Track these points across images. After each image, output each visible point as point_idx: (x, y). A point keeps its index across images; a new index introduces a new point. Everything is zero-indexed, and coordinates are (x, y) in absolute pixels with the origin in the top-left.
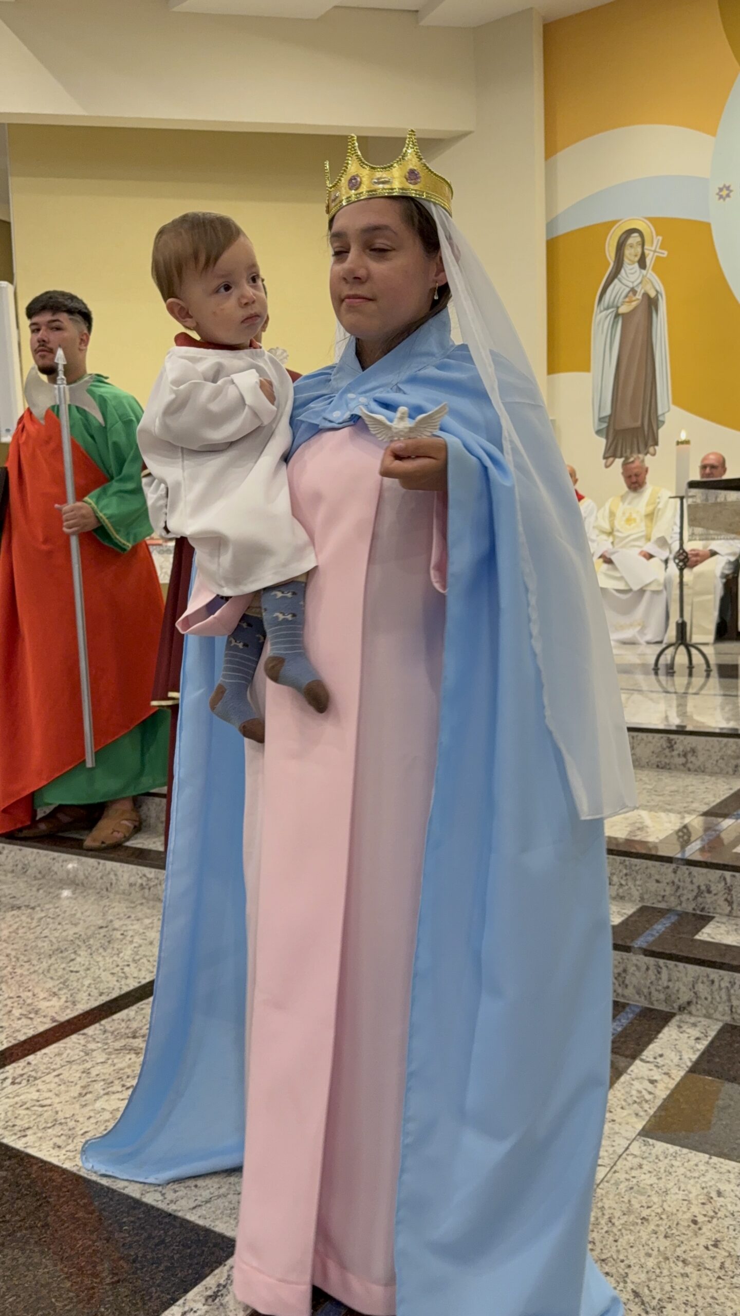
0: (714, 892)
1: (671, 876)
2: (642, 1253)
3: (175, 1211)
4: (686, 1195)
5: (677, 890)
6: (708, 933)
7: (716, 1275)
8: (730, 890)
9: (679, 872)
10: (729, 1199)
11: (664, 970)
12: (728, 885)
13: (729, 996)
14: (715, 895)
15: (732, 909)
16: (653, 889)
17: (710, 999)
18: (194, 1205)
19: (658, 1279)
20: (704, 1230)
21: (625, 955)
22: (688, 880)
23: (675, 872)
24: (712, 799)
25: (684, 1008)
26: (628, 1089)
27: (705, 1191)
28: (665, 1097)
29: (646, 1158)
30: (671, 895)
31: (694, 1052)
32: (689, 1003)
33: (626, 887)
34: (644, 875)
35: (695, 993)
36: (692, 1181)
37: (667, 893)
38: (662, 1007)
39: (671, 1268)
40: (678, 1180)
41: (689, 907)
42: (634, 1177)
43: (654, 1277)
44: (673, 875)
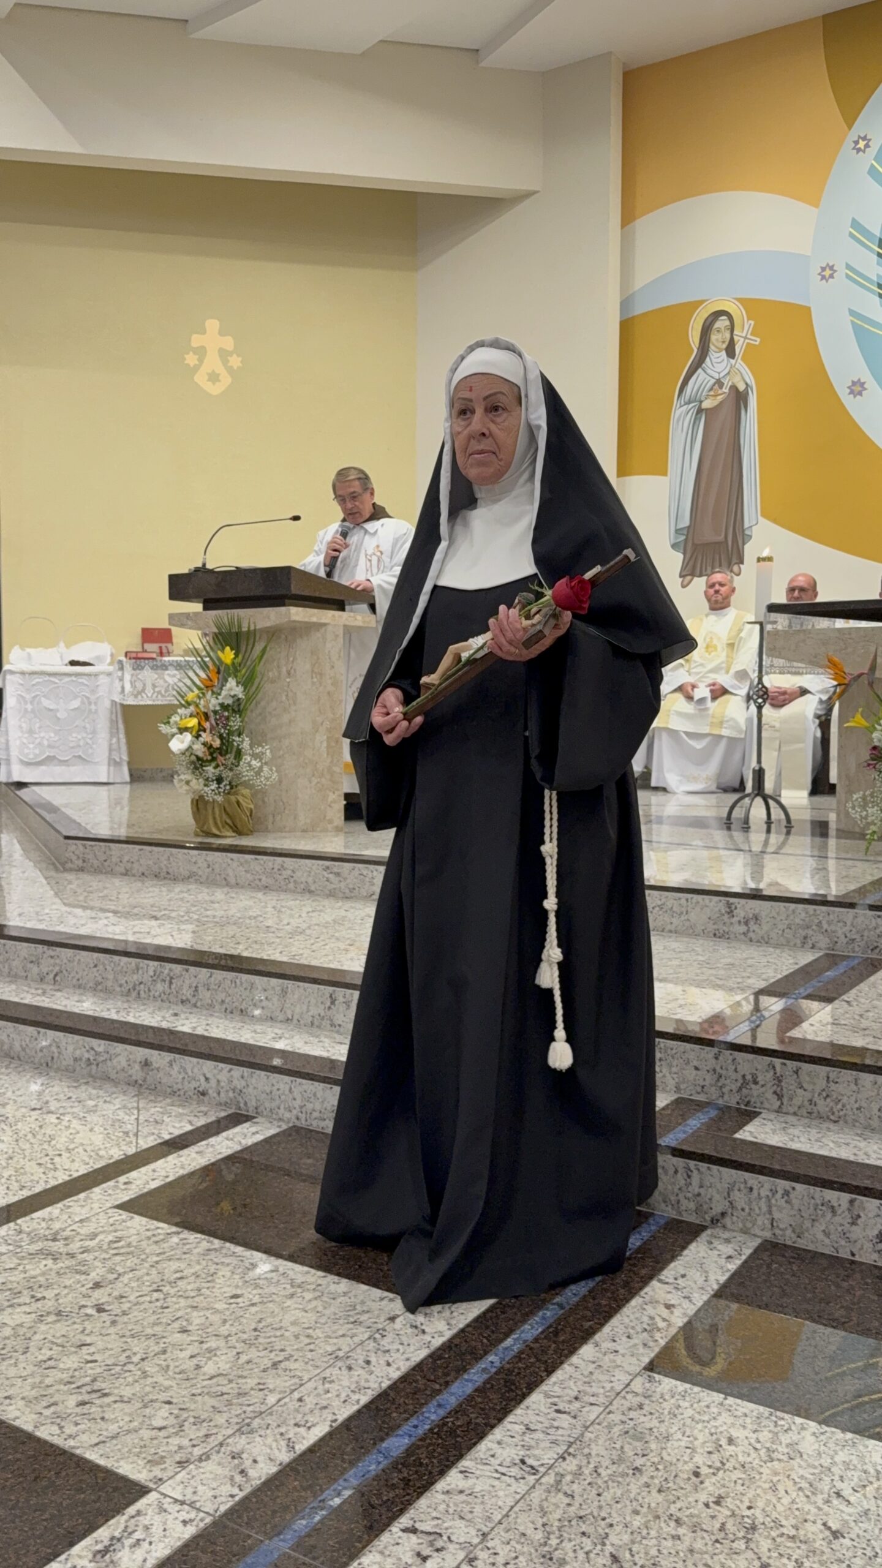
0: (761, 1083)
1: (712, 1063)
2: (629, 1509)
3: (74, 1447)
4: (691, 1442)
5: (718, 1080)
6: (751, 1132)
7: (714, 1538)
8: (780, 1081)
9: (721, 1058)
10: (740, 1448)
11: (695, 1172)
12: (778, 1075)
13: (770, 1207)
14: (763, 1086)
15: (782, 1103)
16: (691, 1078)
17: (747, 1210)
18: (97, 1440)
19: (644, 1542)
20: (707, 1483)
22: (732, 1068)
23: (716, 1058)
24: (772, 974)
25: (718, 1221)
26: (637, 1315)
27: (715, 1437)
28: (681, 1324)
29: (650, 1396)
30: (711, 1085)
31: (723, 1275)
32: (723, 1214)
34: (682, 1062)
35: (731, 1203)
36: (700, 1426)
37: (707, 1083)
38: (692, 1219)
39: (661, 1528)
40: (684, 1425)
41: (732, 1101)
42: (631, 1419)
43: (639, 1539)
44: (714, 1061)
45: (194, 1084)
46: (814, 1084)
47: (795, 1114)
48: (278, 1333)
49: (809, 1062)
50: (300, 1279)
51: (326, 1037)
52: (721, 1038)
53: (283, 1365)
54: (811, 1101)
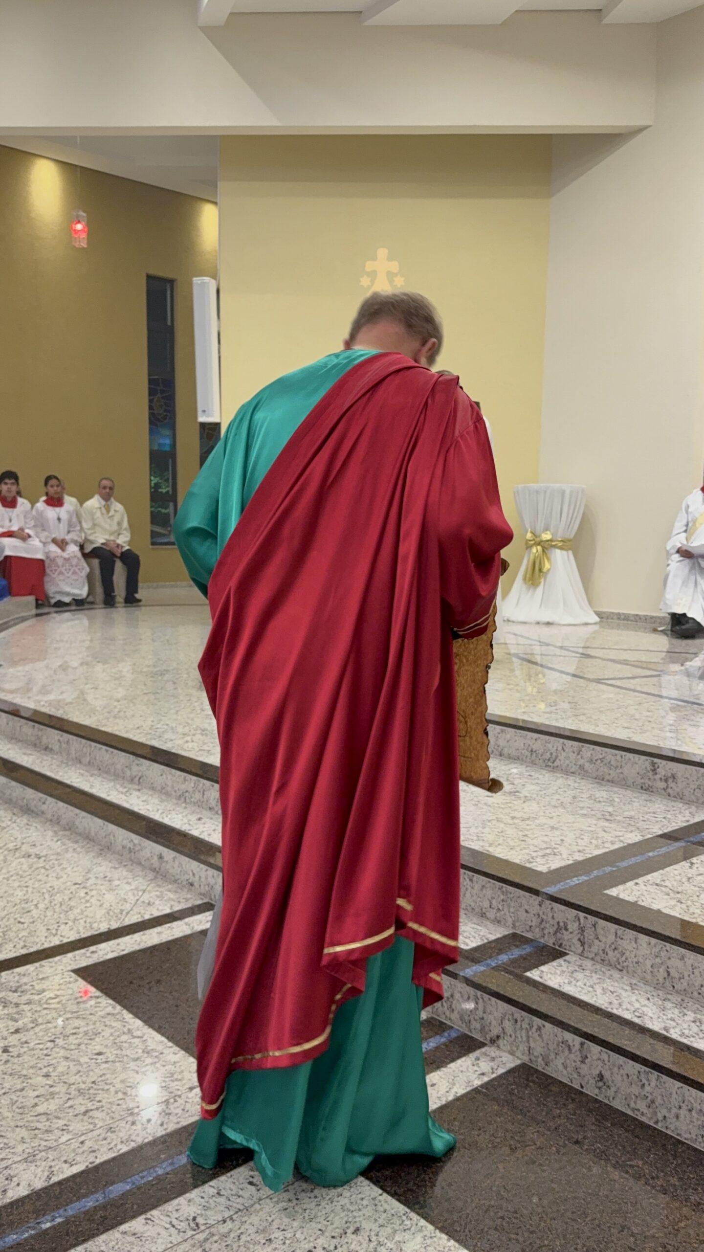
0: (570, 930)
1: (537, 909)
4: (326, 1226)
5: (541, 923)
6: (541, 972)
8: (583, 931)
9: (543, 906)
10: (362, 1238)
11: (481, 1001)
12: (582, 925)
13: (528, 1037)
14: (571, 933)
15: (584, 949)
16: (523, 918)
17: (513, 1037)
22: (550, 915)
23: (540, 905)
27: (347, 1225)
30: (536, 926)
31: (467, 1087)
32: (498, 1037)
33: (502, 913)
34: (517, 904)
35: (503, 1029)
36: (343, 1214)
37: (533, 924)
38: (477, 1036)
40: (333, 1210)
41: (550, 941)
42: (297, 1199)
44: (538, 907)
45: (186, 877)
46: (606, 937)
47: (592, 959)
48: (106, 1087)
49: (604, 919)
50: (151, 1045)
52: (544, 890)
53: (91, 1114)
54: (603, 950)
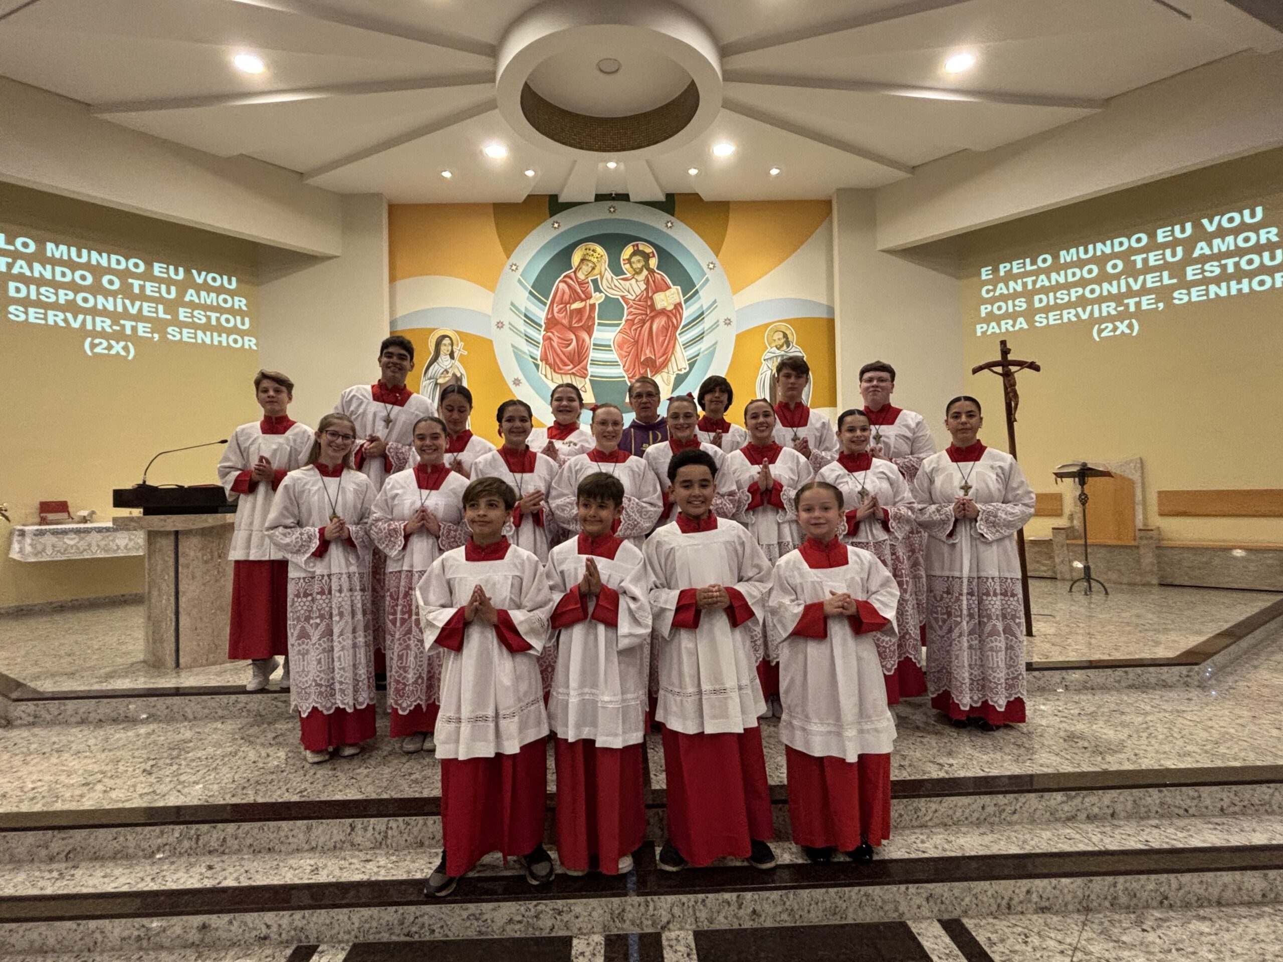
11: (651, 903)
13: (694, 911)
21: (623, 899)
25: (663, 927)
32: (668, 923)
45: (254, 933)
51: (353, 857)
